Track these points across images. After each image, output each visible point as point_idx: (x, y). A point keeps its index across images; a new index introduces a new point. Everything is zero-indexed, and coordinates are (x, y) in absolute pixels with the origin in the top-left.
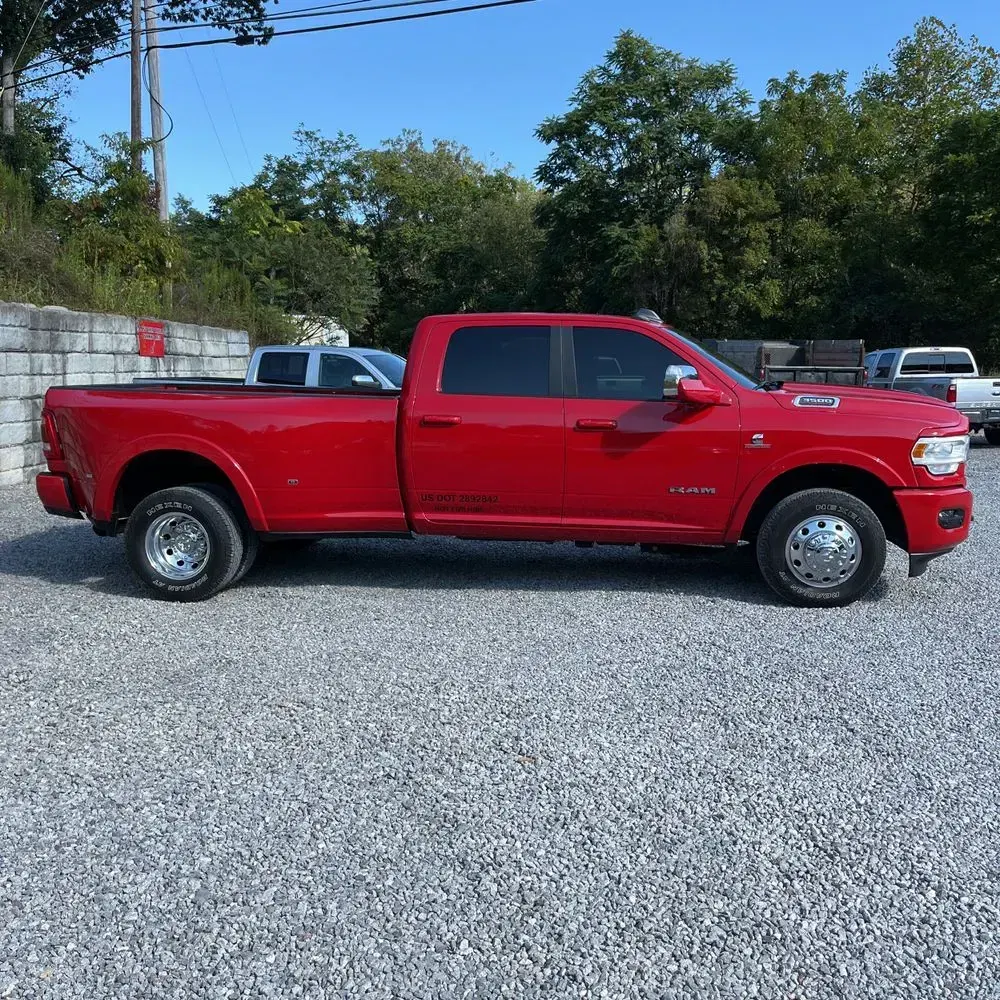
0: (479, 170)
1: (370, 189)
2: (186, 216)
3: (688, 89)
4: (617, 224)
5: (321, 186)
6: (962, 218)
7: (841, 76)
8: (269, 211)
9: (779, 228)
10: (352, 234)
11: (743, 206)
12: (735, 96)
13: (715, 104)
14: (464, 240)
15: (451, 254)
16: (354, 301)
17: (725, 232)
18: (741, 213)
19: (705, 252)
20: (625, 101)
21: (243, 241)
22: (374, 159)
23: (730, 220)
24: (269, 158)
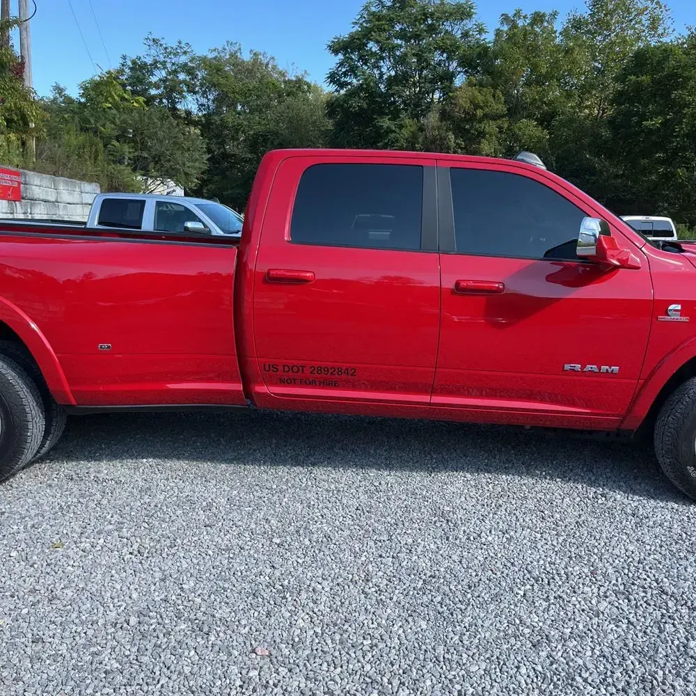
0: (284, 75)
1: (202, 85)
2: (61, 99)
3: (441, 18)
4: (388, 117)
5: (164, 81)
6: (639, 123)
7: (554, 15)
8: (119, 87)
9: (506, 126)
10: (188, 118)
11: (481, 108)
12: (475, 27)
13: (459, 32)
14: (271, 126)
15: (262, 135)
16: (188, 164)
17: (467, 127)
18: (479, 113)
19: (452, 140)
20: (393, 27)
21: (97, 112)
22: (204, 62)
23: (471, 118)
24: (124, 58)
